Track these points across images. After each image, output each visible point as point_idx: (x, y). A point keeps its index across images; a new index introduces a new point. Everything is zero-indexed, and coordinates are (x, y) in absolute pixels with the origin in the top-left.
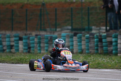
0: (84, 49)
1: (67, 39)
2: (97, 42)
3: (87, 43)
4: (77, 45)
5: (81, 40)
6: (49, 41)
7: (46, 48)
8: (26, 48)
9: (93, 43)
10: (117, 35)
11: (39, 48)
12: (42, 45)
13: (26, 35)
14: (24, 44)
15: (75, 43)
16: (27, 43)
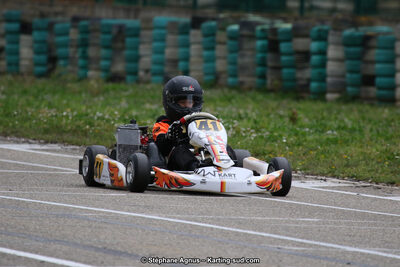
0: (221, 73)
1: (170, 38)
2: (264, 50)
3: (231, 52)
4: (201, 56)
5: (213, 41)
6: (115, 40)
7: (104, 63)
8: (43, 58)
9: (249, 53)
10: (327, 32)
11: (81, 62)
12: (92, 52)
13: (42, 15)
14: (36, 46)
15: (194, 50)
16: (44, 42)
